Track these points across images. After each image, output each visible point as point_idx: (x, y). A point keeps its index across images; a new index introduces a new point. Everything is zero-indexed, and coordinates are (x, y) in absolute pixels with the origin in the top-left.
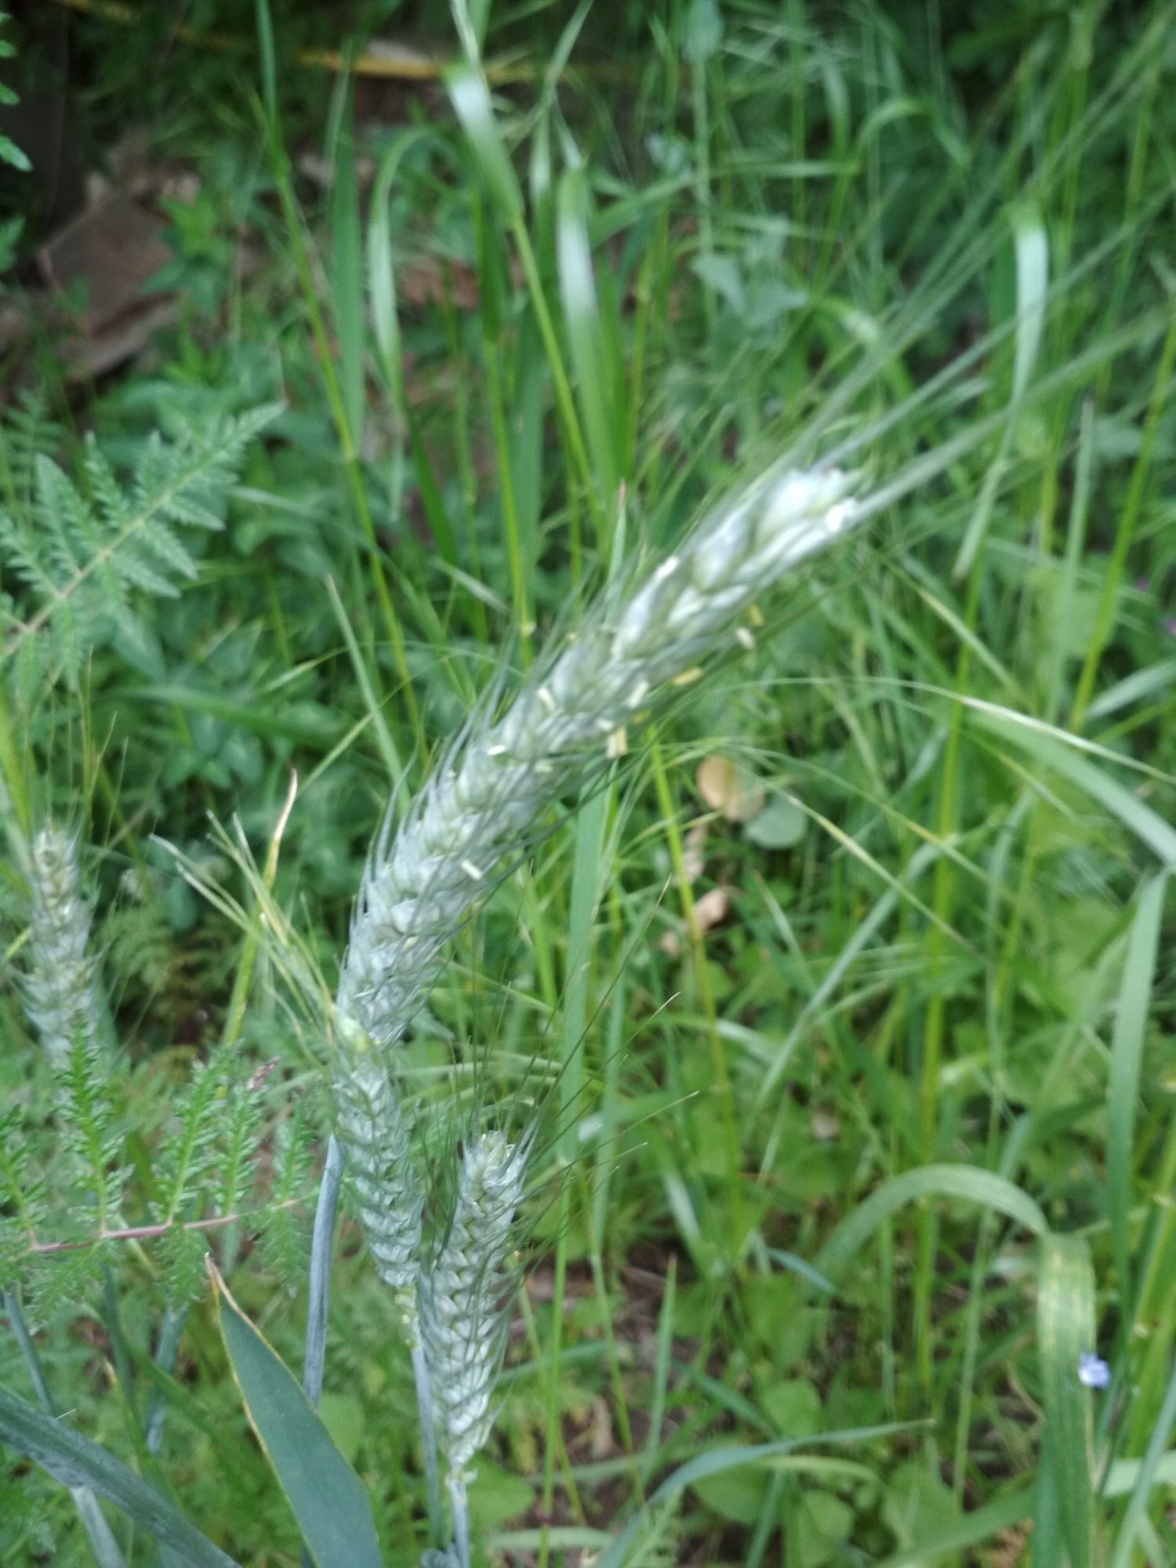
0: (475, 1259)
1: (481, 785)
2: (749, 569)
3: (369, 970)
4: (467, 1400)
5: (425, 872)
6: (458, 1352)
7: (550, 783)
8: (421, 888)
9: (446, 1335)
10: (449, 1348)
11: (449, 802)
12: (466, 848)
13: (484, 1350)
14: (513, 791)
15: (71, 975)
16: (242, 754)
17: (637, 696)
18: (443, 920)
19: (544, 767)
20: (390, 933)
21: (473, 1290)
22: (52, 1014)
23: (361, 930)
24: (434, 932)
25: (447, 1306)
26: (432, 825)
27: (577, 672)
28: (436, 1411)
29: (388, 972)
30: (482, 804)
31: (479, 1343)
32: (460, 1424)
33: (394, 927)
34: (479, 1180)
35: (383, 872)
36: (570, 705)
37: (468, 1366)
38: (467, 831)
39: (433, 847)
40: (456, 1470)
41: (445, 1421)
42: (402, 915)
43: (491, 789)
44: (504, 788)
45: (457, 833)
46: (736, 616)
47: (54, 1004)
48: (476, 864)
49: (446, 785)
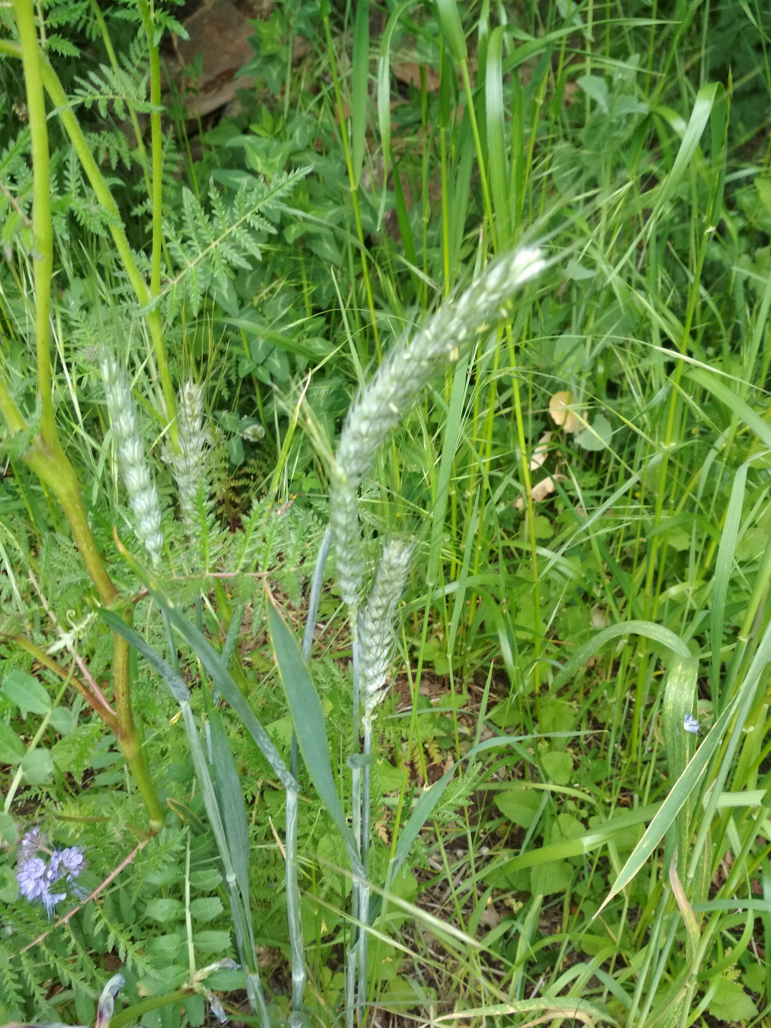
0: (384, 601)
1: (400, 370)
2: (505, 285)
3: (348, 453)
4: (376, 677)
5: (374, 408)
6: (374, 650)
7: (427, 371)
8: (372, 416)
9: (368, 641)
10: (369, 648)
11: (387, 378)
12: (393, 398)
13: (386, 652)
14: (412, 373)
15: (196, 458)
16: (278, 364)
17: (462, 335)
18: (381, 431)
19: (425, 364)
20: (357, 436)
21: (383, 618)
22: (186, 477)
23: (347, 434)
24: (377, 436)
25: (370, 626)
26: (379, 388)
27: (440, 323)
28: (361, 681)
29: (356, 452)
30: (401, 380)
31: (384, 648)
32: (372, 688)
33: (360, 433)
34: (389, 562)
35: (357, 409)
36: (436, 337)
37: (378, 659)
38: (392, 390)
39: (379, 398)
40: (368, 713)
41: (364, 687)
42: (364, 427)
43: (403, 373)
44: (408, 371)
45: (387, 392)
46: (500, 303)
47: (187, 472)
48: (396, 405)
49: (386, 371)
